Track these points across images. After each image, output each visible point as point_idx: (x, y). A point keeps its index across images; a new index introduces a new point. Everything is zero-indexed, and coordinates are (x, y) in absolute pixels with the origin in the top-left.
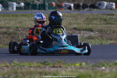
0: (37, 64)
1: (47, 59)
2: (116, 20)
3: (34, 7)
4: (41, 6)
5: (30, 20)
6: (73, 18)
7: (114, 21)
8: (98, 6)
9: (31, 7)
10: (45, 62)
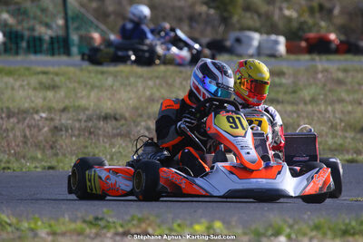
0: (73, 226)
1: (105, 210)
2: (290, 90)
3: (35, 46)
4: (58, 42)
5: (26, 87)
6: (157, 81)
7: (285, 93)
8: (232, 46)
9: (24, 44)
10: (97, 219)
